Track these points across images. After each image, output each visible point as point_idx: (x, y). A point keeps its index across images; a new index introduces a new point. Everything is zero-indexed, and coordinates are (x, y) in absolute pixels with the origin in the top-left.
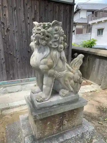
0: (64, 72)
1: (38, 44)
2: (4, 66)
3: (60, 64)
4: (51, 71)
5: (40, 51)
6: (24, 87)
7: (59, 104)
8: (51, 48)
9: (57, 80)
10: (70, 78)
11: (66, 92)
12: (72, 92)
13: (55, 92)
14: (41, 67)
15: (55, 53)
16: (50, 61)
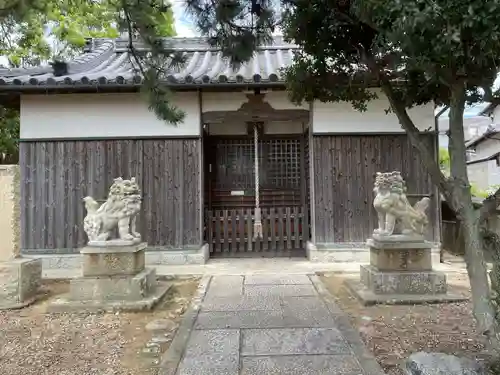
0: (407, 212)
1: (381, 189)
2: (332, 221)
3: (400, 204)
4: (392, 209)
5: (382, 194)
6: (358, 255)
7: (402, 242)
8: (392, 192)
9: (398, 220)
10: (412, 218)
11: (408, 231)
12: (414, 231)
13: (397, 232)
14: (384, 206)
15: (394, 194)
16: (391, 201)
